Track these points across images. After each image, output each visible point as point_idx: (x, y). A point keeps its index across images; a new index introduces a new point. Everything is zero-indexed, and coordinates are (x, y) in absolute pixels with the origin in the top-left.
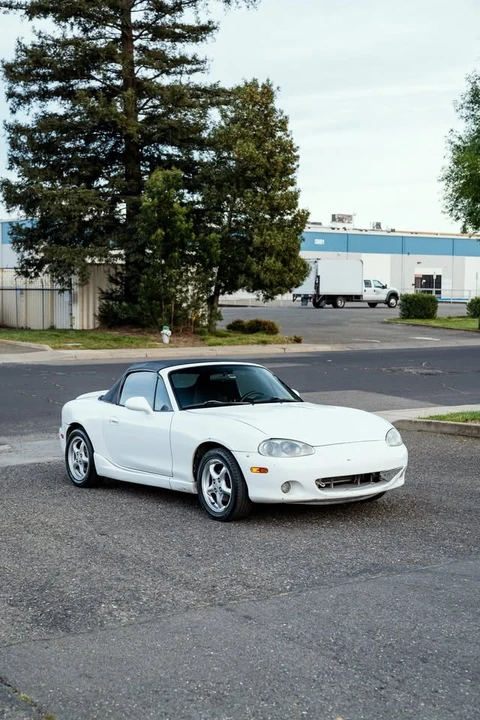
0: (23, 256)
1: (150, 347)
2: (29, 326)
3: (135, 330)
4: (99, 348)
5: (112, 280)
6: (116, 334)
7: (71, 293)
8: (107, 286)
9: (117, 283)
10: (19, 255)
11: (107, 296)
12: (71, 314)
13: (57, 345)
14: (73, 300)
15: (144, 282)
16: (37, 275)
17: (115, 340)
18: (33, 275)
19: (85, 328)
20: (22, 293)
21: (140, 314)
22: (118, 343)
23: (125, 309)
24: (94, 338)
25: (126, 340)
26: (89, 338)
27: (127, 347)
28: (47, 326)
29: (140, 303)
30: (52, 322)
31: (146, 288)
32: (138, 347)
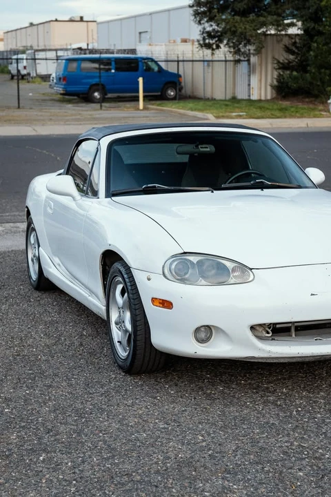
0: (204, 29)
1: (315, 116)
2: (214, 97)
3: (307, 100)
4: (262, 118)
5: (288, 50)
6: (286, 103)
7: (249, 64)
8: (284, 57)
9: (292, 53)
10: (200, 28)
11: (283, 66)
12: (249, 85)
13: (221, 114)
14: (251, 71)
15: (314, 51)
16: (218, 47)
17: (281, 110)
18: (214, 47)
19: (263, 98)
20: (208, 65)
21: (311, 83)
22: (284, 113)
23: (296, 78)
24: (261, 108)
25: (292, 109)
26: (256, 108)
27: (291, 116)
28: (229, 97)
29: (309, 72)
30: (234, 93)
31: (316, 57)
32: (302, 116)
